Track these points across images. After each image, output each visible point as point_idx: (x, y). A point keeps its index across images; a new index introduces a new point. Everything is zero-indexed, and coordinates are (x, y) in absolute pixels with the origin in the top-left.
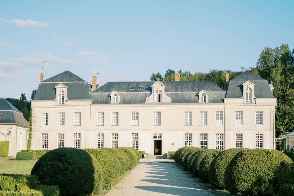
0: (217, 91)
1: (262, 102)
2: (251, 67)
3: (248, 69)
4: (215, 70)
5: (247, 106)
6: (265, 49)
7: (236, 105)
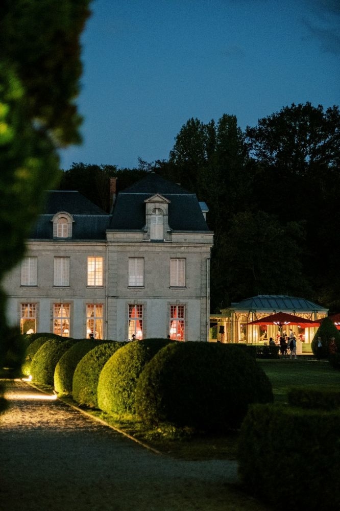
0: (91, 214)
1: (185, 240)
2: (159, 161)
3: (153, 165)
4: (82, 164)
5: (154, 248)
6: (188, 123)
7: (131, 244)
